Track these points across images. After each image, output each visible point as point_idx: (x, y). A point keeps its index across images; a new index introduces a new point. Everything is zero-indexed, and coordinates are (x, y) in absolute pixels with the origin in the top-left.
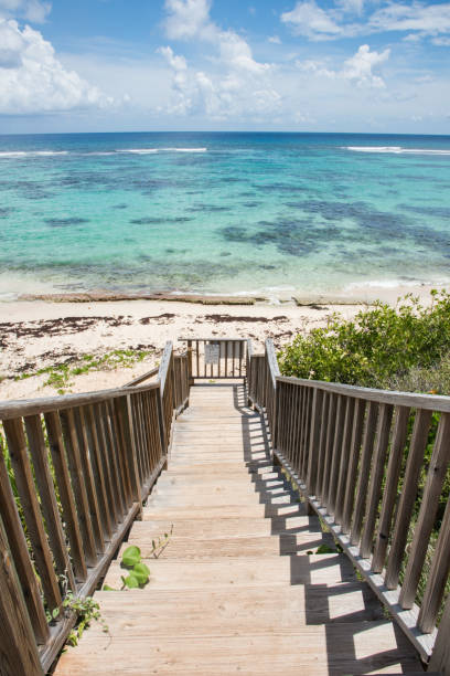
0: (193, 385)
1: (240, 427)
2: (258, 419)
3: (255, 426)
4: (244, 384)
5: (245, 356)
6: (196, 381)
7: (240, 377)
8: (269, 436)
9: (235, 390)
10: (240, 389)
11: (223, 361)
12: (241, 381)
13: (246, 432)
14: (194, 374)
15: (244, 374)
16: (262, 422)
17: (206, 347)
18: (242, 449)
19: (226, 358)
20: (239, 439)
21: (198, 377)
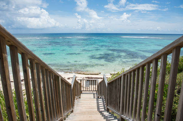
0: (82, 93)
1: (96, 101)
2: (101, 99)
3: (100, 101)
4: (97, 93)
5: (97, 84)
6: (83, 92)
7: (95, 91)
8: (105, 104)
9: (94, 95)
10: (95, 94)
11: (90, 86)
12: (96, 92)
13: (98, 103)
14: (82, 90)
15: (96, 90)
16: (103, 100)
17: (86, 82)
18: (97, 108)
19: (91, 85)
20: (96, 105)
21: (83, 91)
